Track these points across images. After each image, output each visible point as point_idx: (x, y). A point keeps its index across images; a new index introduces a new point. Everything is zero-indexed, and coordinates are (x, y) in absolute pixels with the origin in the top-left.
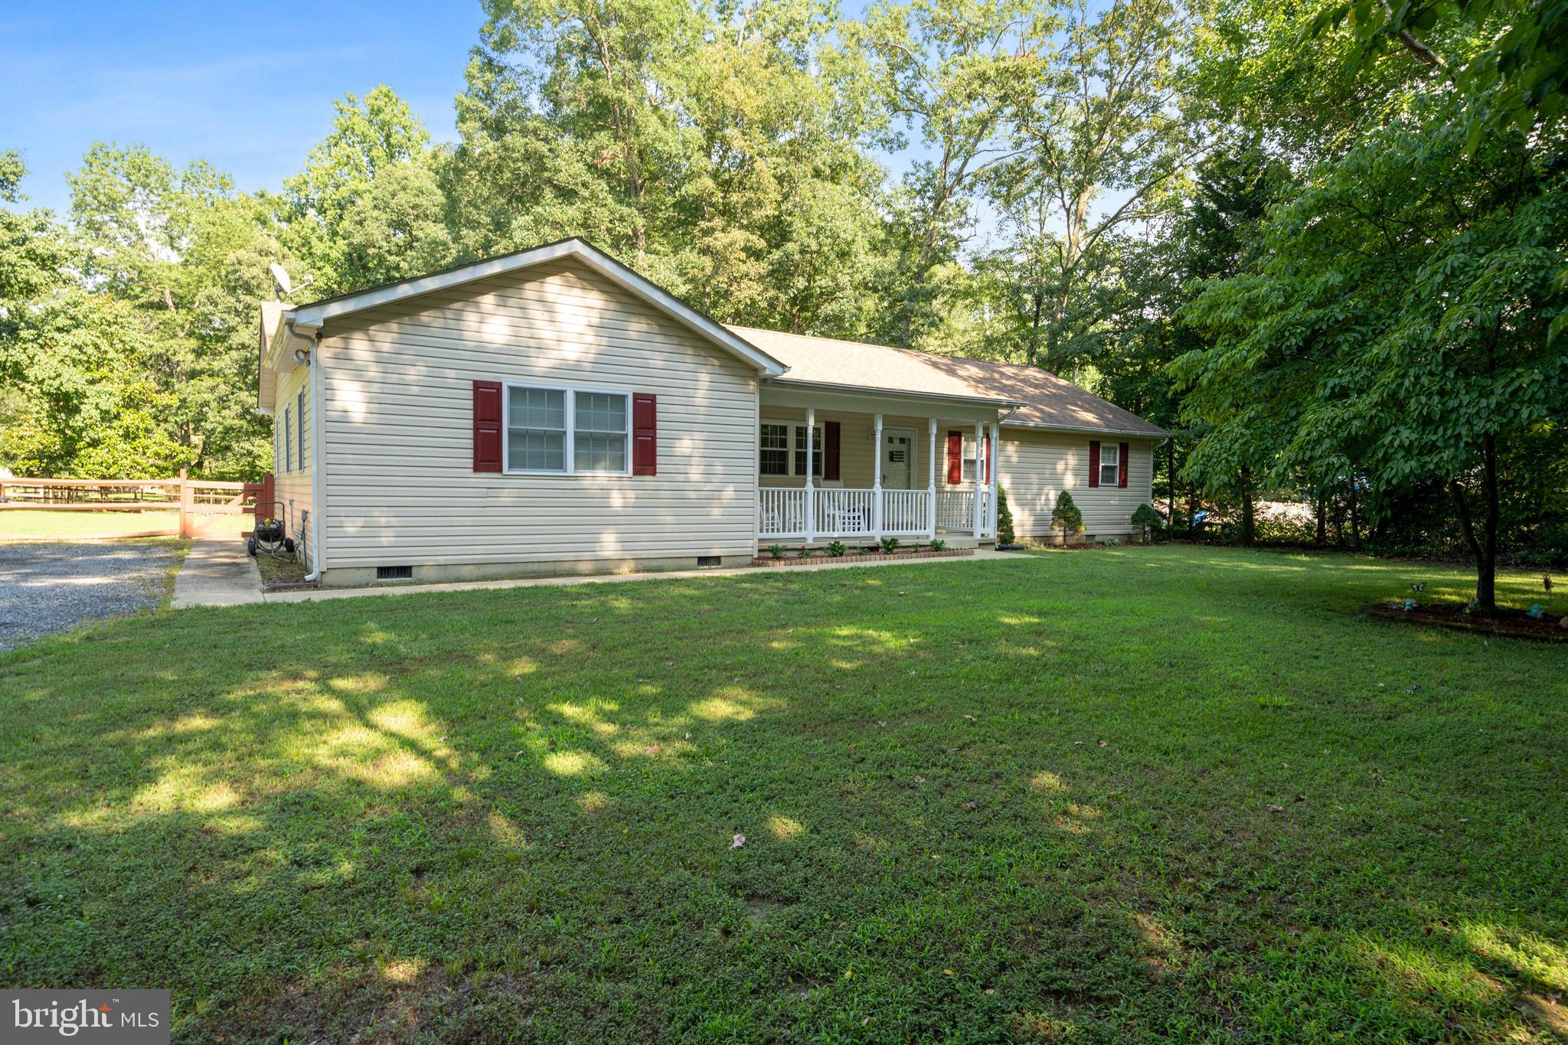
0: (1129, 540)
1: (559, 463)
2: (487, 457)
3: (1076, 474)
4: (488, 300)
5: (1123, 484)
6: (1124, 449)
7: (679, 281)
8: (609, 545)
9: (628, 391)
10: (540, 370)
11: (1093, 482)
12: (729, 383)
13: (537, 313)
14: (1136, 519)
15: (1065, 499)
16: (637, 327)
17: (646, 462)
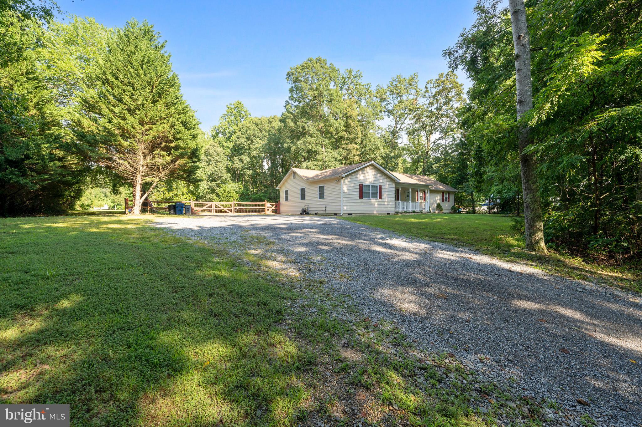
0: (450, 213)
1: (369, 197)
2: (361, 197)
3: (440, 200)
4: (360, 172)
5: (449, 201)
6: (449, 194)
7: (339, 156)
8: (375, 212)
9: (378, 185)
10: (367, 183)
11: (443, 201)
12: (391, 183)
13: (367, 175)
14: (452, 209)
15: (439, 204)
16: (379, 175)
17: (380, 198)
